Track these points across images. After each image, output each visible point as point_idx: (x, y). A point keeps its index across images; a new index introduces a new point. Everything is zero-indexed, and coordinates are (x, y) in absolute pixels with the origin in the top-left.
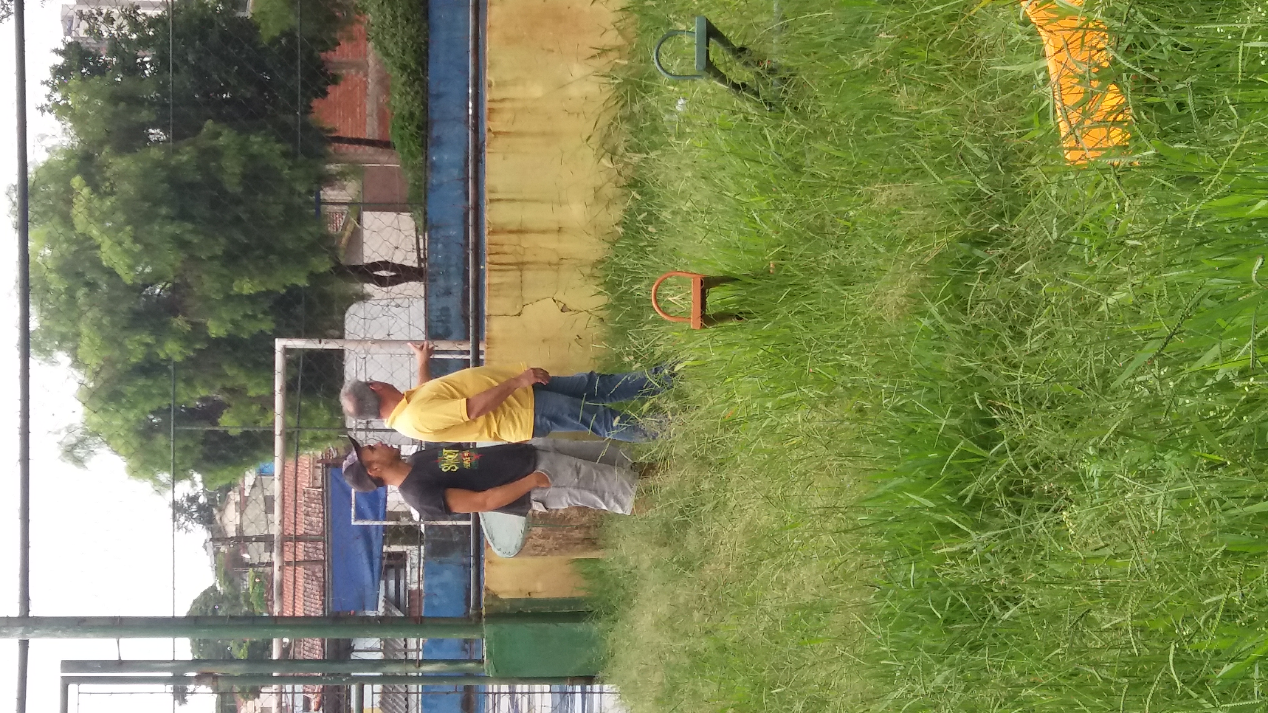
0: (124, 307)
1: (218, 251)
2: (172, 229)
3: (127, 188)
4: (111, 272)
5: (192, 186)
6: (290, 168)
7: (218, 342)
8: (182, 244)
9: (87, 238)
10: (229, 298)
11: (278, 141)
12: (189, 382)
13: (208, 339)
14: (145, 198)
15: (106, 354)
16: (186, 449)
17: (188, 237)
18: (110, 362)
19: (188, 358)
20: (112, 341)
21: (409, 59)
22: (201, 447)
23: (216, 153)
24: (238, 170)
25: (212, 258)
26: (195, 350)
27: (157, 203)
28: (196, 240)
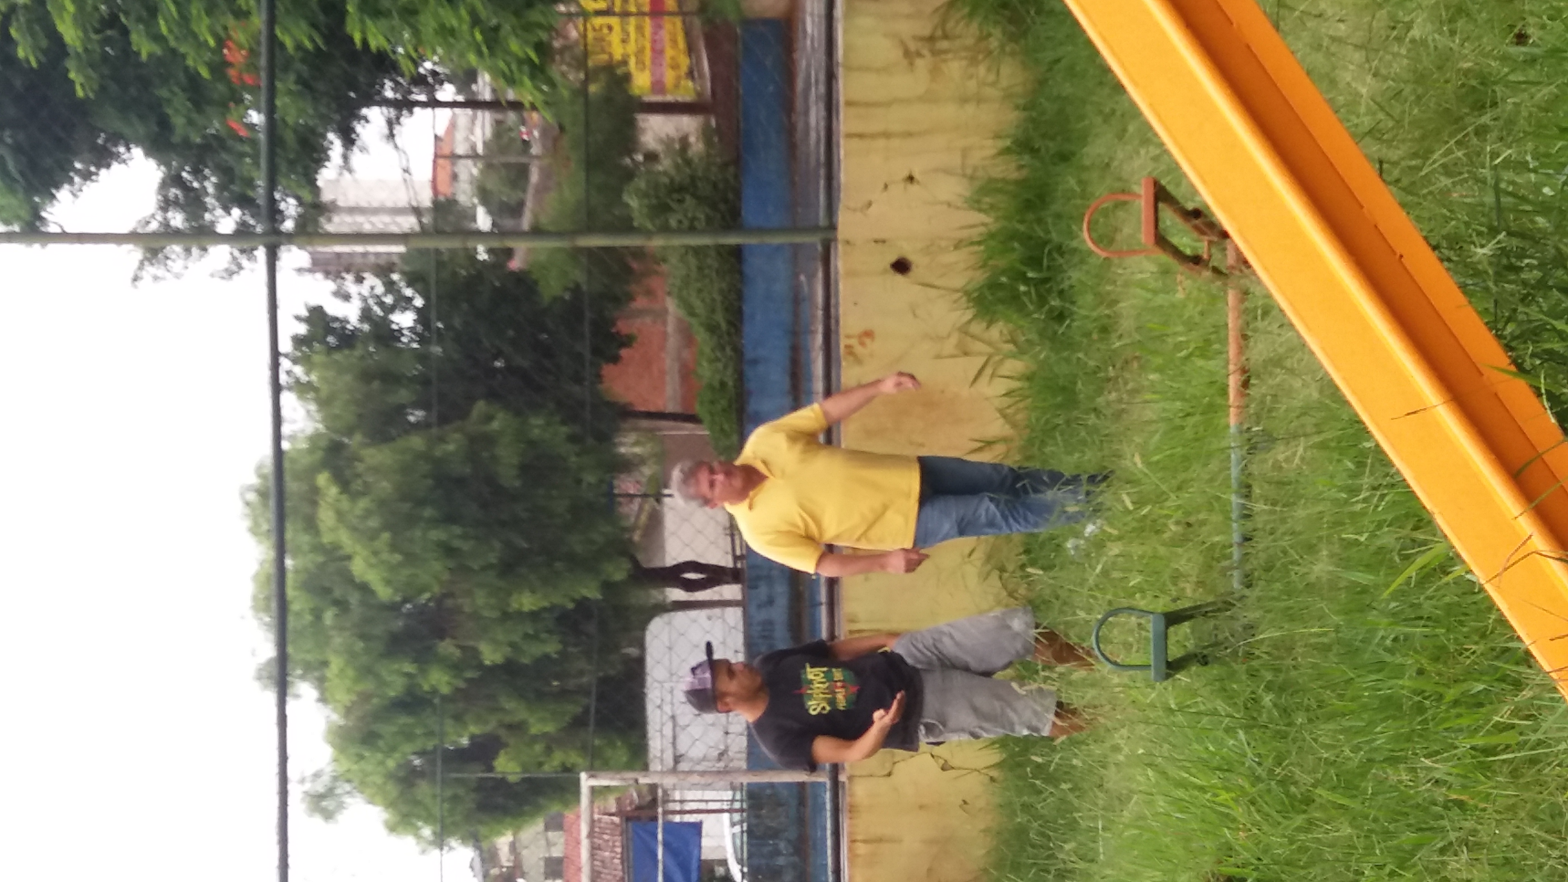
0: (378, 630)
1: (493, 558)
2: (437, 534)
3: (385, 486)
4: (364, 588)
5: (460, 482)
6: (578, 455)
7: (494, 669)
8: (448, 551)
9: (336, 547)
10: (506, 616)
11: (564, 423)
12: (458, 718)
13: (480, 666)
14: (404, 497)
15: (360, 687)
16: (455, 799)
17: (456, 543)
18: (365, 697)
19: (458, 690)
20: (366, 672)
21: (720, 318)
22: (473, 796)
23: (489, 440)
24: (515, 461)
25: (484, 569)
26: (467, 680)
27: (421, 503)
28: (466, 546)
